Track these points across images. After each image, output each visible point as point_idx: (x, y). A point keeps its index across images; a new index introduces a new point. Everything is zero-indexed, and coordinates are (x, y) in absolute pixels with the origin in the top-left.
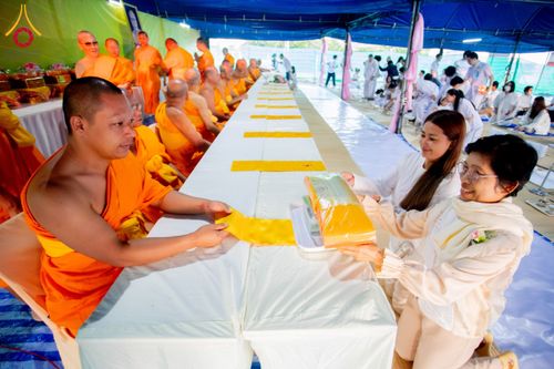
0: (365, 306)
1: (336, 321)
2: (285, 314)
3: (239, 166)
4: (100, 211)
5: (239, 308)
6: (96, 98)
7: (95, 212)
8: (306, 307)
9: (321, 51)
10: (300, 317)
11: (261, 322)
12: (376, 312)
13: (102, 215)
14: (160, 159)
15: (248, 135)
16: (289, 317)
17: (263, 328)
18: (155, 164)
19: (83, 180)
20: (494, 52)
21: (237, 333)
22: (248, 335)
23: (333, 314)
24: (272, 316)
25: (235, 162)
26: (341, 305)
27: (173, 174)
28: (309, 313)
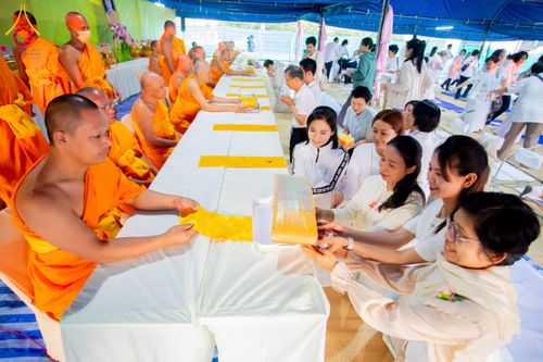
0: (301, 298)
1: (276, 311)
2: (233, 304)
3: (206, 161)
4: (80, 214)
5: (196, 299)
6: (77, 114)
7: (76, 215)
8: (253, 298)
9: (296, 34)
10: (247, 306)
11: (214, 310)
12: (310, 302)
13: (82, 218)
14: (133, 153)
15: (217, 127)
16: (237, 307)
17: (216, 315)
18: (128, 159)
19: (65, 186)
20: (466, 39)
21: (193, 320)
22: (203, 321)
23: (274, 305)
24: (223, 305)
25: (203, 157)
26: (281, 297)
27: (145, 168)
28: (254, 303)
